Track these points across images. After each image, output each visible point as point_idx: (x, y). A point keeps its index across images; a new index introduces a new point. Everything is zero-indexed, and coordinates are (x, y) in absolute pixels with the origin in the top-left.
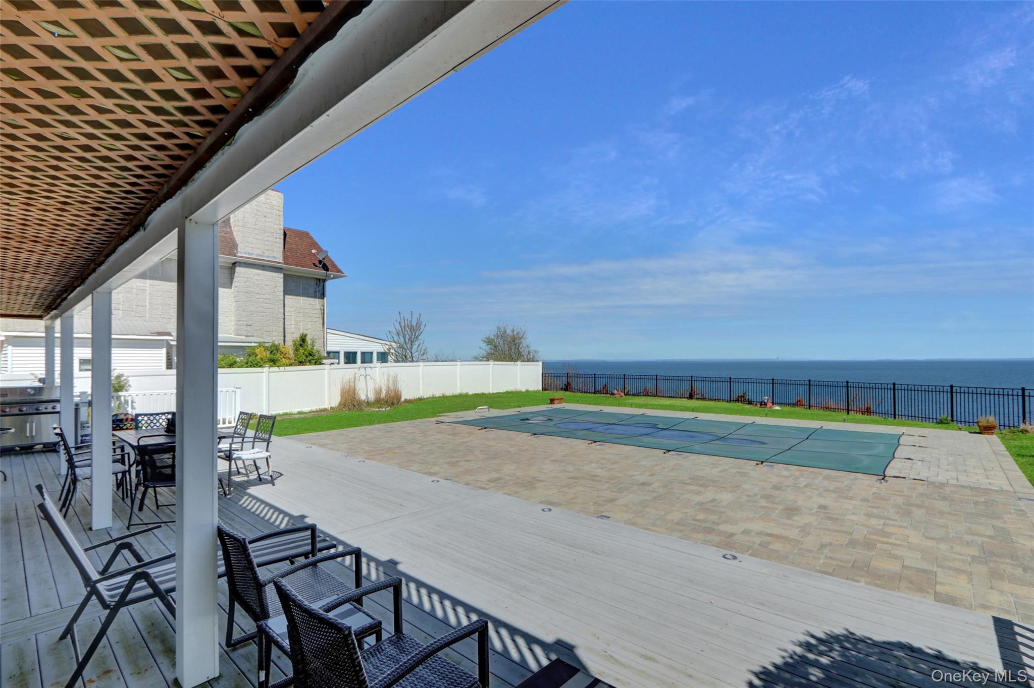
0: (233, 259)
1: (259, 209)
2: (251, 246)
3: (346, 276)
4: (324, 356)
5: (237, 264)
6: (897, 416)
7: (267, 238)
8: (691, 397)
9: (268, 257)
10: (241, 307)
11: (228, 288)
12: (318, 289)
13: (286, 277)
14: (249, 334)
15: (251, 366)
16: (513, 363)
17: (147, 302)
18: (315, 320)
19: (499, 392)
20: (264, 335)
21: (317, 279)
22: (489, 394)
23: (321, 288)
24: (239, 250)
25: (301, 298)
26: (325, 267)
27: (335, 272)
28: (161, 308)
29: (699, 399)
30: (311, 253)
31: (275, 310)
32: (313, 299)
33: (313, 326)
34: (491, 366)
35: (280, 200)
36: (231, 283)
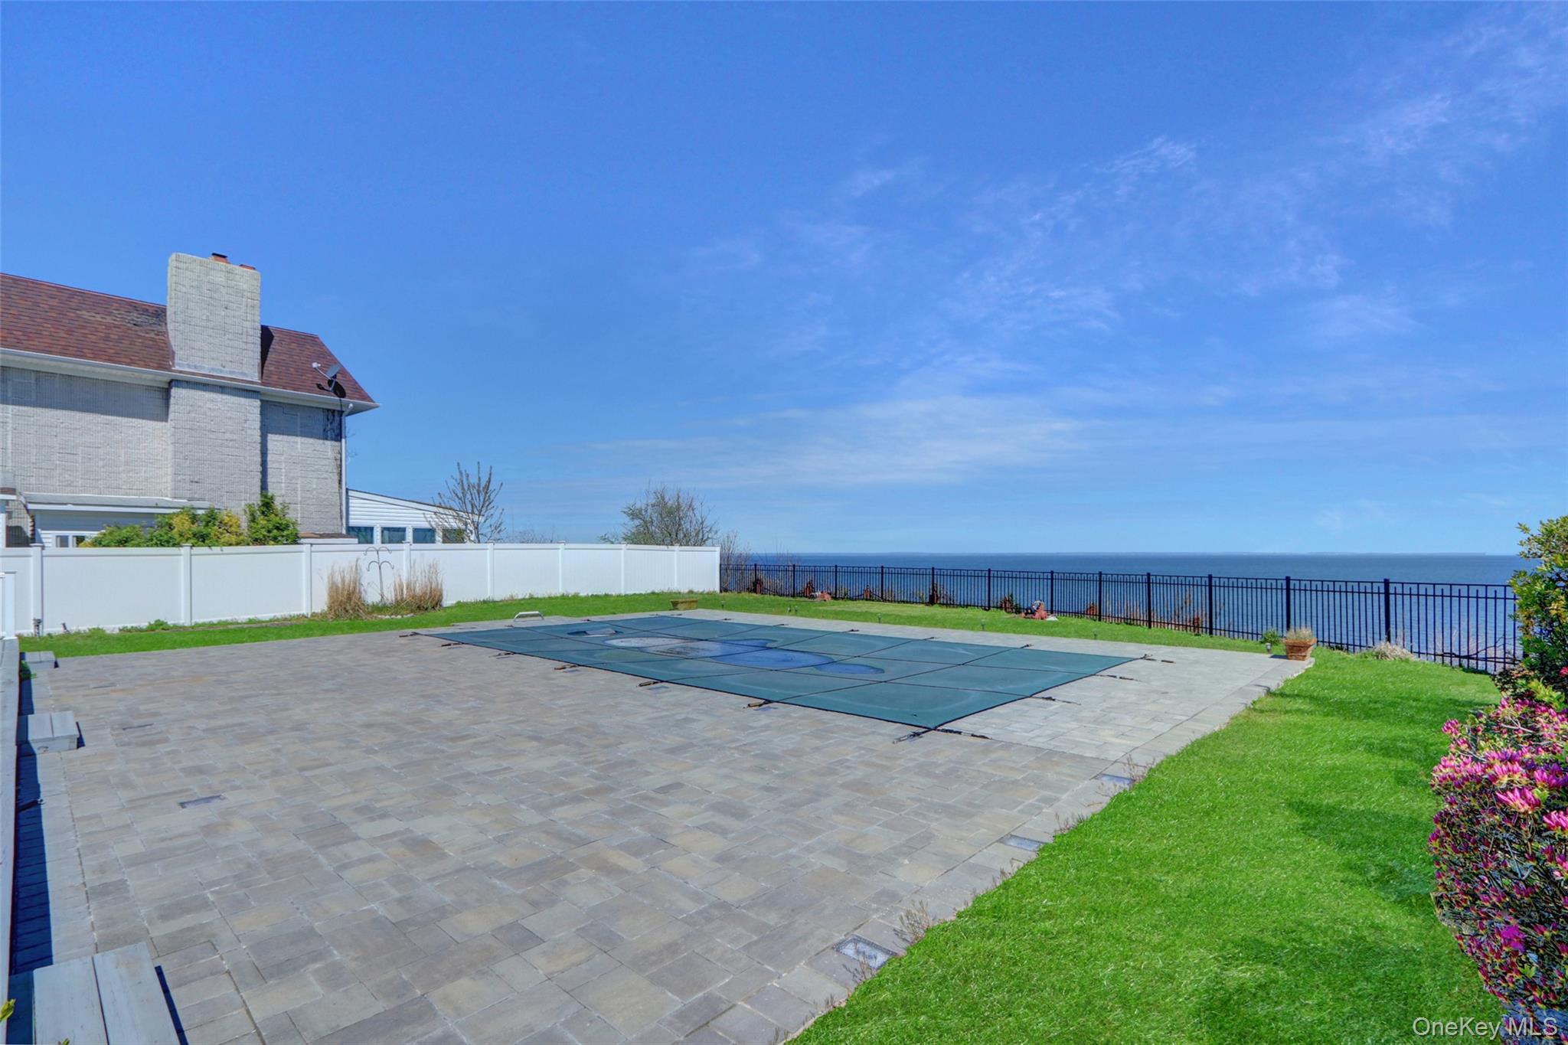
0: (163, 376)
1: (216, 296)
2: (200, 354)
3: (377, 407)
4: (341, 534)
5: (173, 383)
6: (1214, 631)
7: (231, 343)
8: (932, 601)
9: (231, 372)
10: (181, 453)
11: (162, 421)
12: (332, 426)
13: (266, 406)
14: (196, 496)
15: (156, 545)
16: (665, 547)
17: (10, 441)
18: (325, 475)
19: (637, 592)
20: (224, 498)
21: (328, 410)
22: (619, 596)
23: (336, 424)
24: (176, 361)
25: (299, 439)
26: (340, 391)
27: (357, 399)
28: (34, 451)
29: (943, 604)
30: (312, 367)
31: (245, 457)
32: (321, 441)
33: (320, 486)
34: (622, 551)
35: (255, 283)
36: (167, 414)
